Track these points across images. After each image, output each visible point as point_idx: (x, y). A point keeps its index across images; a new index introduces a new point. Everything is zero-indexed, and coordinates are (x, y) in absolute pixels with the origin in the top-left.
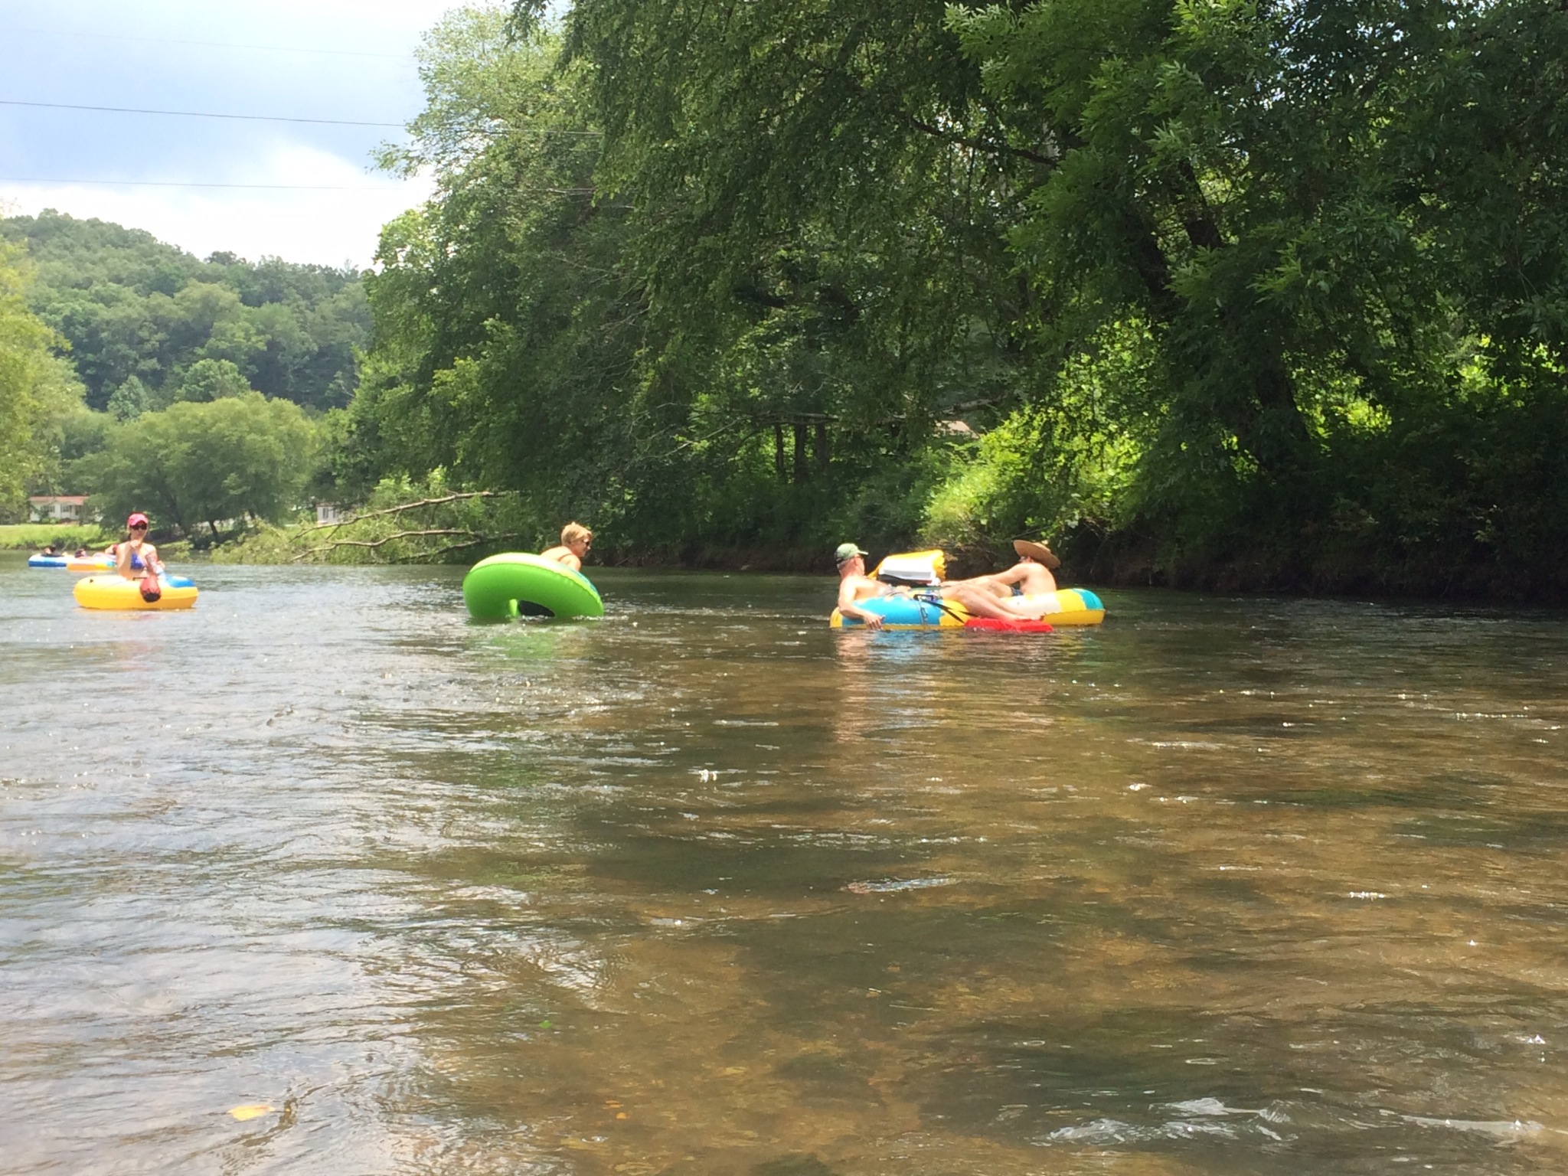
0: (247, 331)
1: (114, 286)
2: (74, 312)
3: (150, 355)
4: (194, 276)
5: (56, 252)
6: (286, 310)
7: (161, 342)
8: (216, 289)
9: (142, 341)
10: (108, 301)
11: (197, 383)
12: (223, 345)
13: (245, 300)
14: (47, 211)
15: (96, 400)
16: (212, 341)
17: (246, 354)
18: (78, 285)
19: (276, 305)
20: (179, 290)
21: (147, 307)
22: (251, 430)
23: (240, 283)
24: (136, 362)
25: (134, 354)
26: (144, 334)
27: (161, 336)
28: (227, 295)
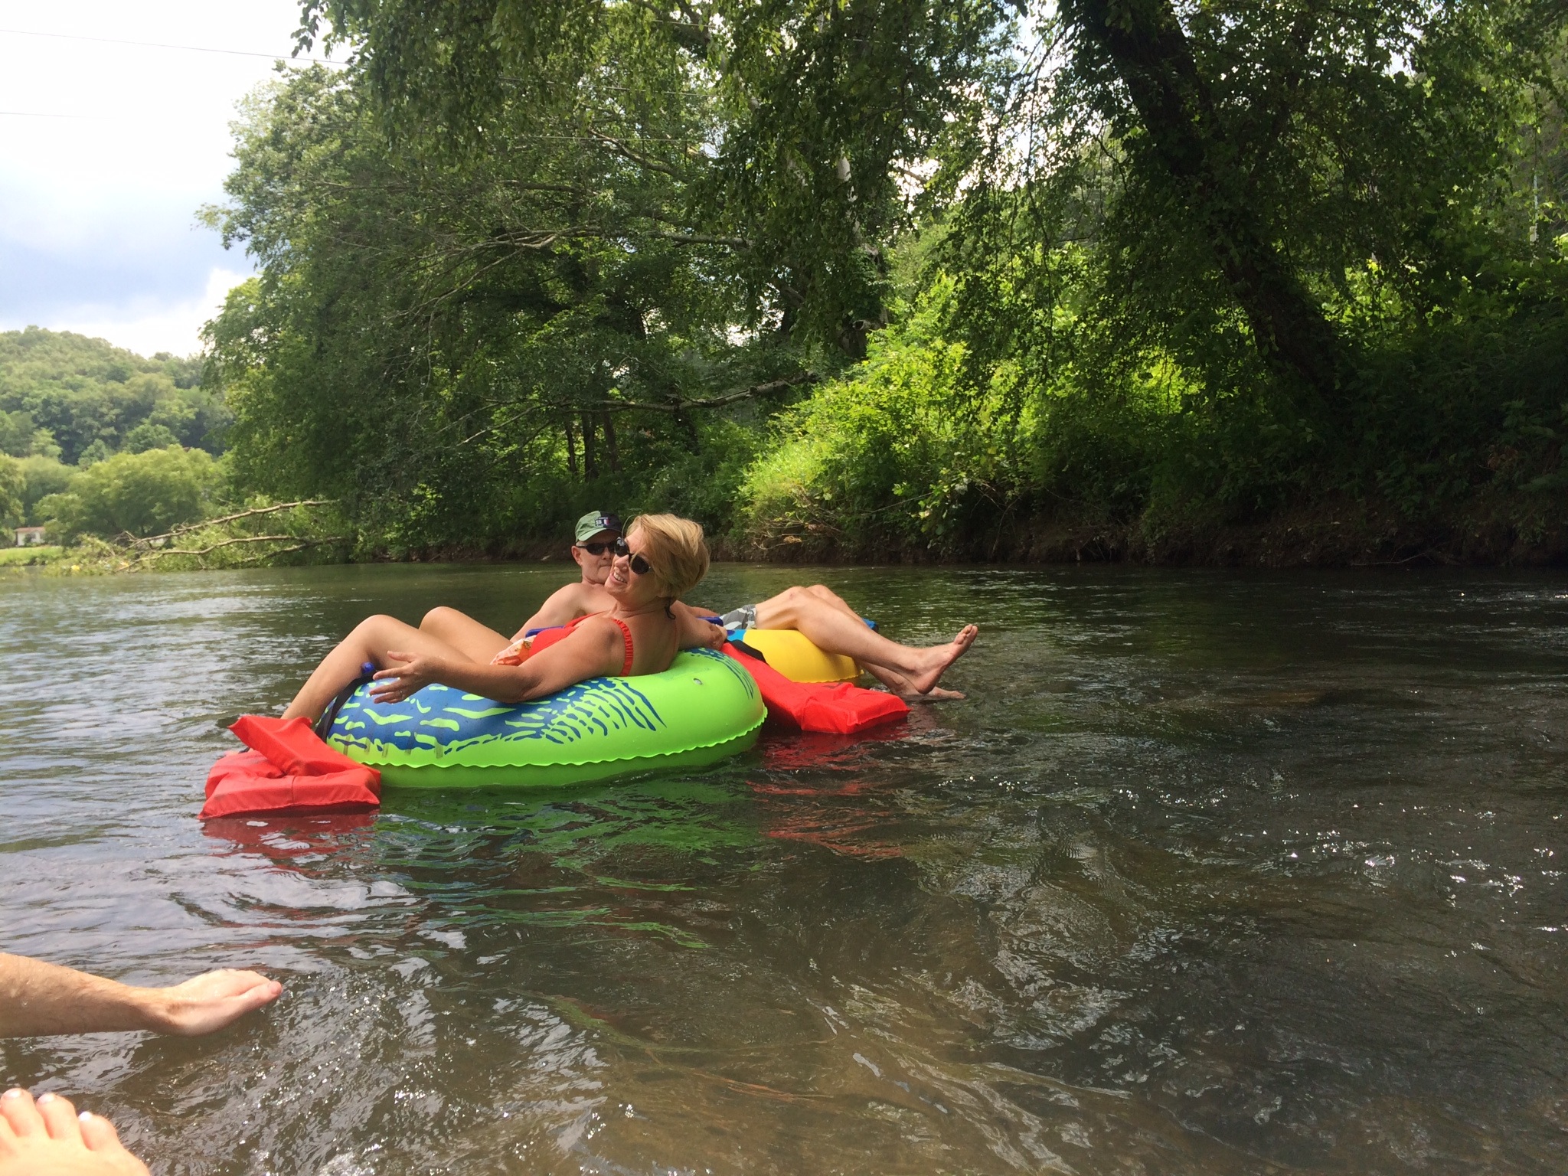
1: (79, 377)
2: (50, 397)
3: (108, 425)
5: (38, 355)
7: (117, 416)
9: (103, 415)
10: (75, 388)
11: (138, 441)
14: (31, 328)
15: (70, 457)
16: (154, 414)
17: (178, 421)
18: (54, 378)
20: (128, 379)
21: (105, 391)
22: (172, 470)
23: (174, 373)
24: (99, 430)
26: (104, 410)
27: (117, 411)
28: (164, 382)
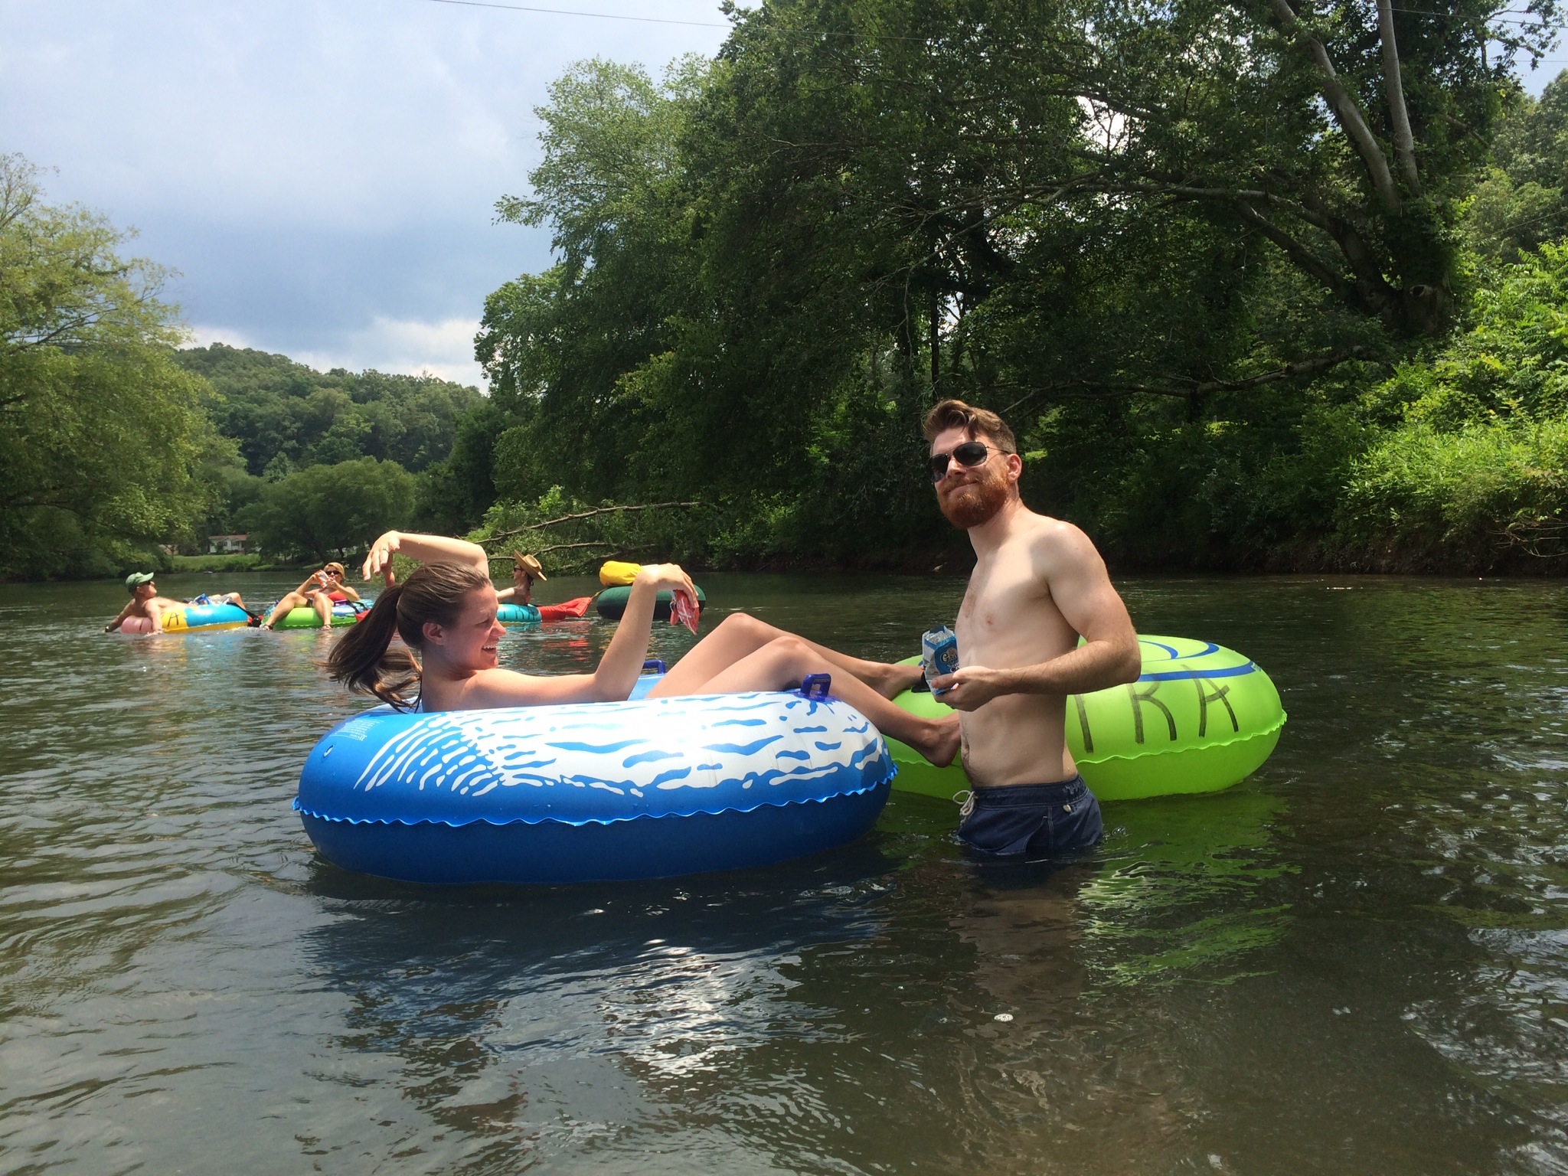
0: (357, 420)
1: (263, 392)
2: (237, 410)
3: (290, 438)
4: (319, 384)
5: (223, 371)
6: (384, 405)
7: (299, 429)
8: (333, 392)
9: (285, 428)
10: (260, 402)
11: (325, 454)
12: (342, 430)
13: (355, 399)
14: (216, 344)
15: (254, 468)
16: (333, 426)
17: (358, 435)
18: (239, 393)
19: (377, 402)
20: (309, 394)
21: (287, 406)
22: (367, 482)
23: (351, 389)
24: (282, 442)
25: (280, 437)
26: (287, 423)
27: (298, 425)
28: (342, 396)
